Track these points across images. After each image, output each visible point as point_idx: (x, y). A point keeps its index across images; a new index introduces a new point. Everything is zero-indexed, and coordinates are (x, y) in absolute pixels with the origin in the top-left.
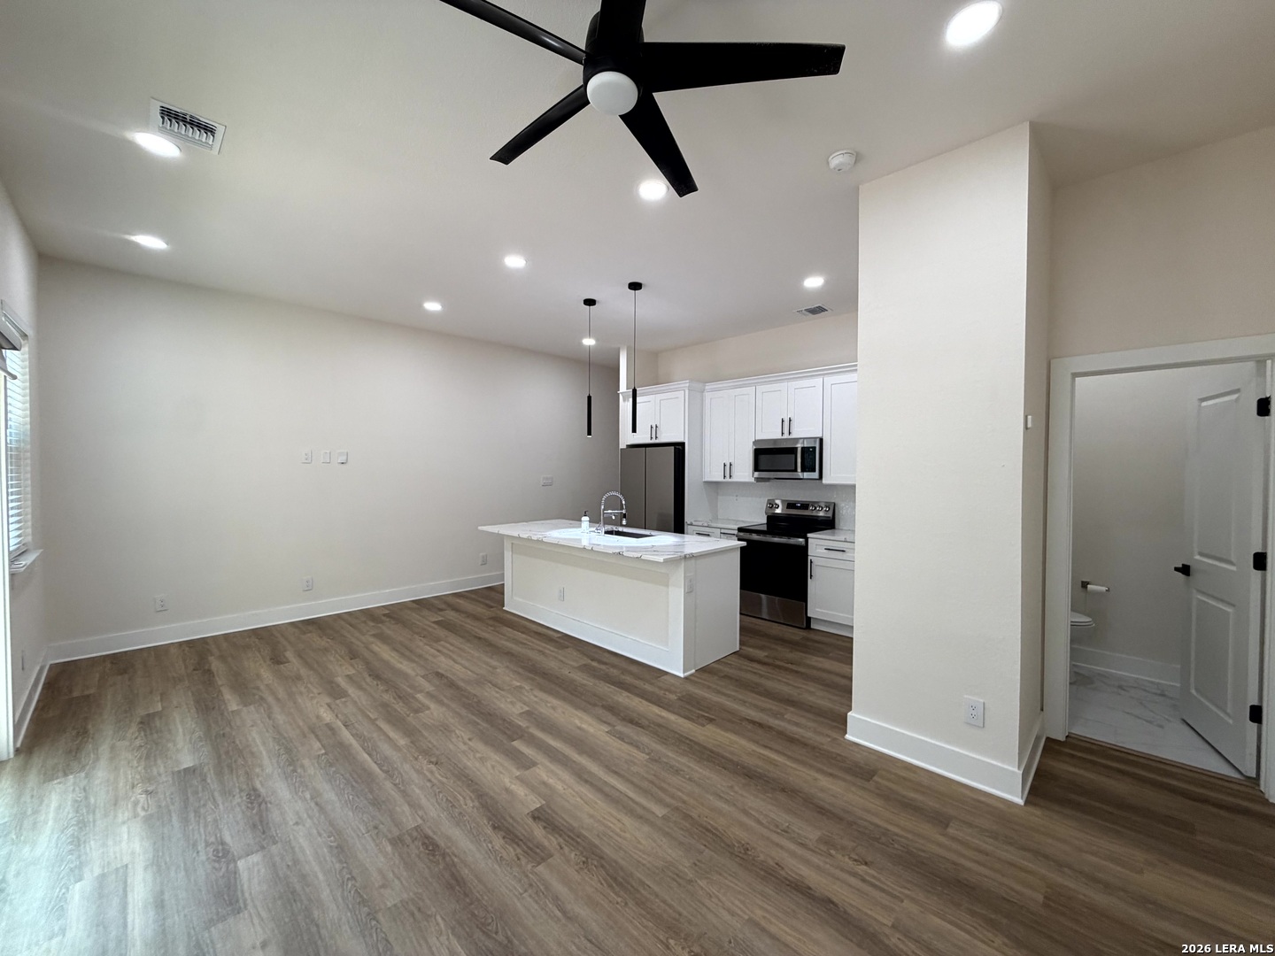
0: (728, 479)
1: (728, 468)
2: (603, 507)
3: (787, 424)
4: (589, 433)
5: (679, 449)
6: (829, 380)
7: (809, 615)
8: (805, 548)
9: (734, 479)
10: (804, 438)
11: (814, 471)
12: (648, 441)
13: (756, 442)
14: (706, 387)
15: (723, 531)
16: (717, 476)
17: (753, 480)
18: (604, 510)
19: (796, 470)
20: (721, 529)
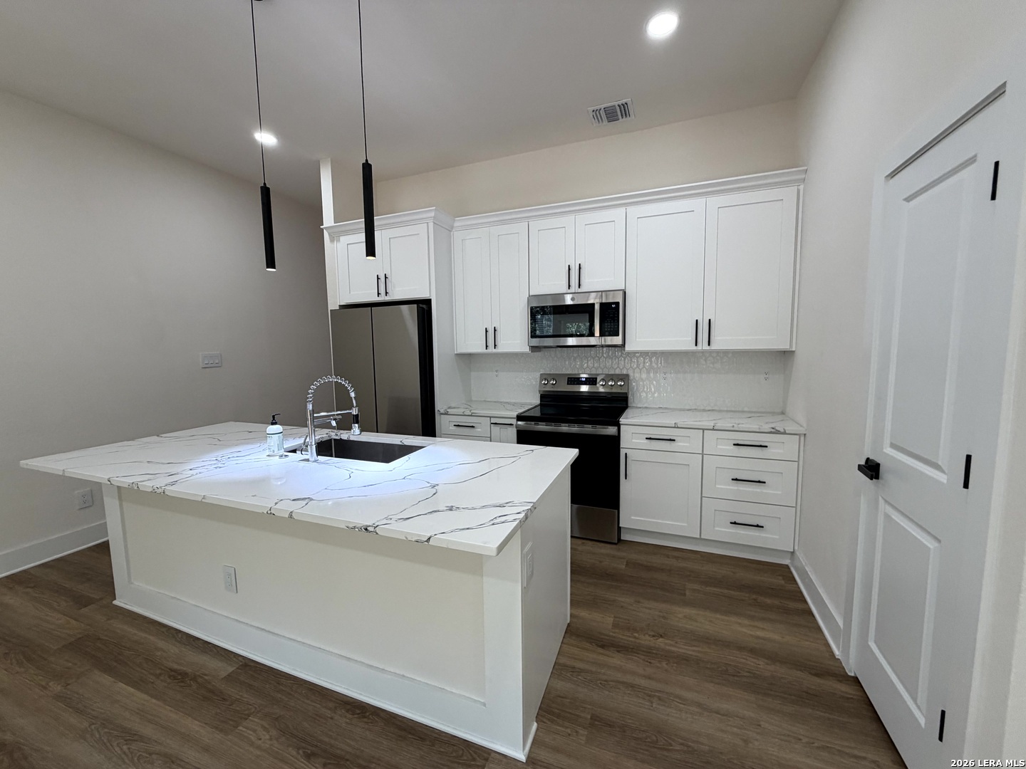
0: (491, 350)
1: (492, 335)
2: (310, 407)
3: (575, 273)
4: (271, 262)
5: (424, 308)
6: (635, 211)
7: (621, 525)
8: (616, 440)
9: (500, 349)
10: (602, 291)
11: (618, 335)
12: (374, 298)
13: (531, 297)
14: (456, 224)
15: (494, 420)
16: (476, 346)
17: (527, 349)
18: (313, 412)
19: (592, 334)
20: (490, 417)
